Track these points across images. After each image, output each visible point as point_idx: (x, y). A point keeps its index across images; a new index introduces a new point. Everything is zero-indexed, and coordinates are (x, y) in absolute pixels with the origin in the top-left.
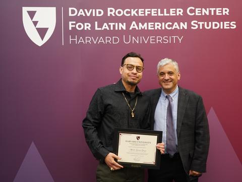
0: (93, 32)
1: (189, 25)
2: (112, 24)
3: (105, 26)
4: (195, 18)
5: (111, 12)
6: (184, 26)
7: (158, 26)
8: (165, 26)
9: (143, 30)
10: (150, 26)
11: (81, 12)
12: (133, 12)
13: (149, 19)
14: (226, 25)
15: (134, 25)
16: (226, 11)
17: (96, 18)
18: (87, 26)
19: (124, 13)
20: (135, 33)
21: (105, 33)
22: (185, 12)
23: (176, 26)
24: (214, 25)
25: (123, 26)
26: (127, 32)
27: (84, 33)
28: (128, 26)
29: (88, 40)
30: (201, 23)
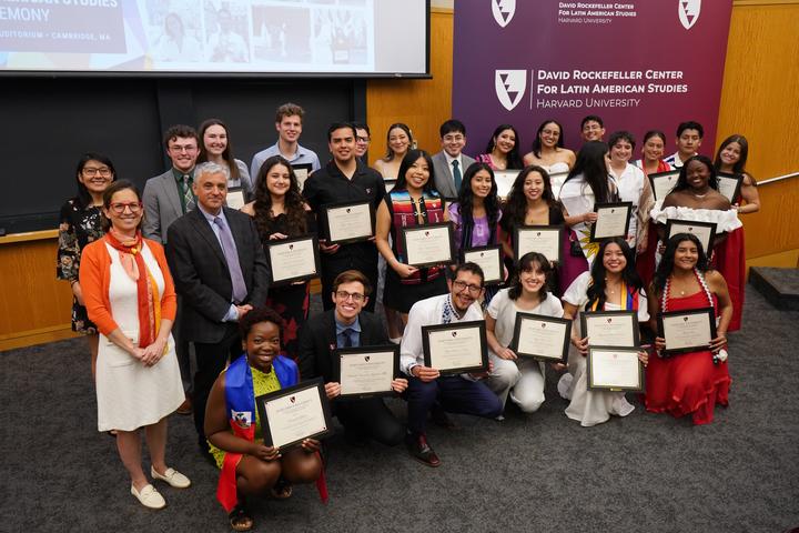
0: (559, 96)
1: (647, 89)
2: (576, 87)
3: (570, 90)
4: (653, 81)
5: (577, 74)
6: (641, 89)
7: (618, 89)
8: (625, 89)
9: (605, 93)
10: (610, 89)
11: (550, 76)
12: (597, 75)
13: (611, 82)
14: (678, 89)
15: (596, 89)
16: (680, 75)
17: (563, 81)
18: (554, 90)
19: (588, 75)
20: (598, 96)
21: (569, 97)
22: (644, 76)
23: (634, 89)
24: (669, 89)
25: (586, 89)
26: (591, 95)
27: (550, 97)
28: (591, 89)
29: (554, 103)
30: (657, 87)
